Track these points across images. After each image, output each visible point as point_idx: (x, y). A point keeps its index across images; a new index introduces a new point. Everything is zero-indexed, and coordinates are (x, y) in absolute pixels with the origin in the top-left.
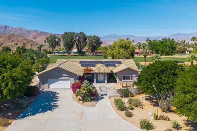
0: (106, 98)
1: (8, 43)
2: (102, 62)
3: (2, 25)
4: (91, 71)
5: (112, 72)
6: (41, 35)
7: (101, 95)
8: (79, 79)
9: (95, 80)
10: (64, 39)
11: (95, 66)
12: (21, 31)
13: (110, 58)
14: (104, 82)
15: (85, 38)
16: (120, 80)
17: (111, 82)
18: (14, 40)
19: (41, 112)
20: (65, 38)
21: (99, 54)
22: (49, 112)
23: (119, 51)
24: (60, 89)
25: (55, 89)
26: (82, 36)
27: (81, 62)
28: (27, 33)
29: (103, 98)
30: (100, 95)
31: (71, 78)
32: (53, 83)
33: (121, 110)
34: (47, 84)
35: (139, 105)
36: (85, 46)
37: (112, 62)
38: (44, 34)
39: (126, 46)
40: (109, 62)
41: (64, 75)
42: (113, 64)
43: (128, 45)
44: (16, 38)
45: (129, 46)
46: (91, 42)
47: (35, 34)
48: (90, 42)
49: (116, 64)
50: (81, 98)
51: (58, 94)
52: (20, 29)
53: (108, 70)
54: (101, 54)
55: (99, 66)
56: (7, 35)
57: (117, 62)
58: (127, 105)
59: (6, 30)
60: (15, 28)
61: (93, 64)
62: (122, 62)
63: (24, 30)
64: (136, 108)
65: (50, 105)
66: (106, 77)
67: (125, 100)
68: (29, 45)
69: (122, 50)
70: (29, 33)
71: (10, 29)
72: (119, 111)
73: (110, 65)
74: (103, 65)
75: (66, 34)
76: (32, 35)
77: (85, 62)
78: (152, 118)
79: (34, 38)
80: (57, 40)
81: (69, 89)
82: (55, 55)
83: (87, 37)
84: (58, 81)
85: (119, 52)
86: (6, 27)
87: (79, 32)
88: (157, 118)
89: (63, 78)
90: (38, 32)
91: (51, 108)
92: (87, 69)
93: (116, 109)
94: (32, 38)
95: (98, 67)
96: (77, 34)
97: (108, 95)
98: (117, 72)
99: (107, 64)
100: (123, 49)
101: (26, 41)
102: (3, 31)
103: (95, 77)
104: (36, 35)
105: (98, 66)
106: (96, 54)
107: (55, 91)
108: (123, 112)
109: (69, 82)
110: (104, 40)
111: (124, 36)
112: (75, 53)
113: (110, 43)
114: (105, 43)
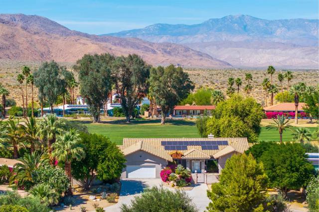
0: (203, 185)
2: (197, 143)
4: (182, 156)
5: (212, 157)
7: (198, 182)
8: (167, 166)
10: (86, 77)
11: (187, 149)
13: (211, 135)
14: (200, 172)
15: (144, 74)
20: (87, 74)
21: (183, 118)
23: (229, 121)
26: (136, 67)
27: (163, 143)
29: (199, 185)
30: (196, 183)
31: (157, 165)
32: (132, 171)
34: (125, 172)
36: (143, 96)
37: (214, 142)
39: (244, 110)
40: (208, 142)
41: (148, 160)
42: (214, 146)
43: (247, 108)
45: (249, 111)
46: (162, 85)
48: (159, 86)
49: (220, 147)
50: (175, 184)
53: (206, 154)
54: (188, 119)
55: (193, 149)
57: (220, 143)
61: (184, 146)
62: (229, 143)
66: (204, 165)
69: (234, 120)
73: (210, 148)
74: (200, 147)
77: (169, 143)
80: (62, 77)
81: (154, 178)
83: (151, 71)
84: (139, 168)
85: (230, 123)
87: (126, 56)
89: (145, 164)
92: (177, 153)
95: (191, 150)
97: (205, 182)
98: (219, 157)
99: (206, 146)
100: (237, 117)
103: (188, 164)
105: (191, 148)
106: (174, 118)
109: (154, 169)
110: (198, 38)
111: (285, 23)
112: (109, 113)
113: (225, 55)
114: (200, 54)
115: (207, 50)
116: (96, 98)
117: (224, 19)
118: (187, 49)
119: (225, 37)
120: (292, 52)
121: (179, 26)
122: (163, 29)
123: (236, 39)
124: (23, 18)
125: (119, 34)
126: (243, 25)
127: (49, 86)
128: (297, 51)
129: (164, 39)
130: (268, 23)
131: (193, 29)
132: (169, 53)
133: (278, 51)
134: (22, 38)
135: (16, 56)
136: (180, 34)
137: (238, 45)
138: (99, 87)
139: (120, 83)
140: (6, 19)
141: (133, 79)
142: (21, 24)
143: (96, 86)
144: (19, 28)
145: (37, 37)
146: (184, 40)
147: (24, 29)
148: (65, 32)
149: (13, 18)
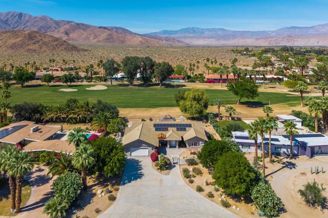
0: (177, 166)
1: (29, 46)
3: (14, 13)
4: (165, 139)
6: (78, 29)
7: (174, 163)
8: (155, 148)
9: (168, 146)
10: (126, 67)
11: (168, 130)
12: (44, 22)
14: (175, 147)
16: (190, 146)
17: (182, 147)
18: (38, 42)
19: (134, 180)
22: (139, 179)
23: (191, 104)
24: (140, 156)
25: (136, 156)
26: (148, 62)
27: (155, 126)
28: (54, 25)
29: (175, 166)
30: (172, 164)
31: (149, 148)
32: (134, 151)
33: (187, 178)
34: (130, 152)
35: (200, 173)
37: (183, 125)
38: (81, 26)
40: (180, 125)
41: (143, 145)
42: (184, 128)
44: (40, 38)
47: (67, 26)
49: (187, 128)
51: (140, 162)
52: (44, 18)
53: (179, 136)
56: (26, 32)
57: (187, 126)
58: (191, 173)
59: (20, 21)
60: (36, 17)
61: (166, 128)
62: (192, 125)
63: (49, 19)
64: (197, 176)
65: (137, 174)
66: (177, 144)
67: (191, 168)
68: (62, 50)
70: (58, 25)
71: (27, 18)
72: (185, 178)
73: (181, 130)
74: (175, 129)
75: (129, 60)
76: (62, 29)
78: (205, 184)
79: (67, 33)
80: (115, 66)
81: (148, 156)
82: (113, 84)
86: (20, 15)
88: (207, 184)
90: (72, 23)
91: (140, 176)
92: (162, 137)
93: (183, 177)
94: (63, 33)
96: (142, 58)
97: (178, 163)
98: (187, 140)
99: (179, 128)
100: (195, 102)
101: (56, 43)
102: (16, 22)
103: (168, 143)
104: (69, 28)
105: (170, 130)
107: (137, 159)
108: (188, 180)
110: (178, 35)
111: (208, 30)
112: (138, 79)
113: (187, 41)
114: (178, 41)
115: (181, 40)
116: (131, 76)
117: (187, 28)
118: (174, 39)
119: (187, 35)
120: (211, 40)
121: (171, 31)
122: (165, 32)
123: (191, 35)
124: (116, 28)
125: (150, 34)
126: (193, 30)
127: (109, 70)
128: (213, 40)
129: (166, 36)
130: (202, 30)
131: (176, 32)
132: (167, 41)
133: (206, 39)
134: (115, 35)
135: (113, 42)
136: (171, 34)
137: (192, 37)
138: (132, 71)
139: (142, 69)
140: (109, 28)
141: (147, 68)
142: (115, 30)
143: (130, 71)
144: (114, 31)
145: (120, 35)
146: (173, 36)
147: (116, 32)
148: (131, 33)
149: (112, 28)
